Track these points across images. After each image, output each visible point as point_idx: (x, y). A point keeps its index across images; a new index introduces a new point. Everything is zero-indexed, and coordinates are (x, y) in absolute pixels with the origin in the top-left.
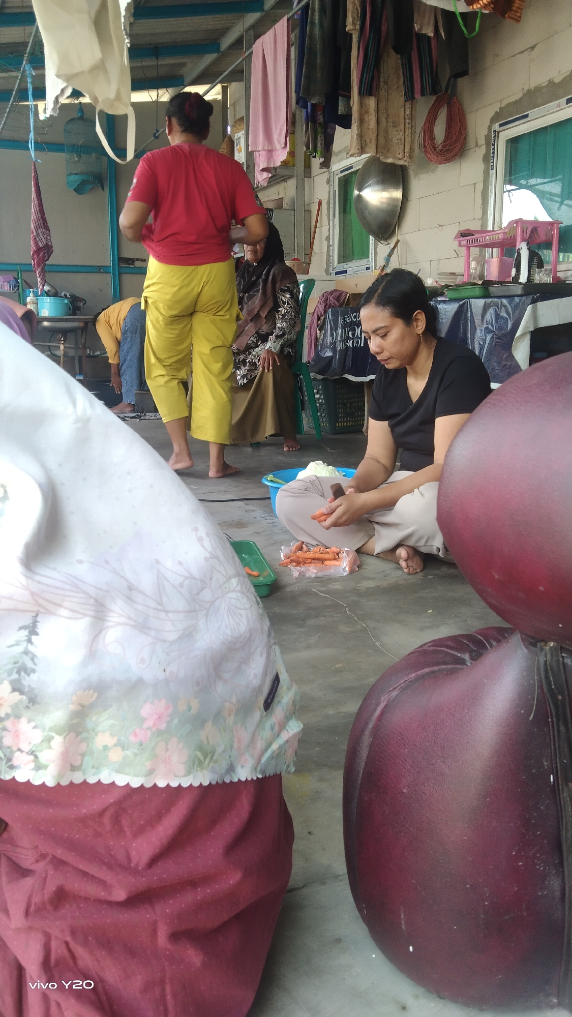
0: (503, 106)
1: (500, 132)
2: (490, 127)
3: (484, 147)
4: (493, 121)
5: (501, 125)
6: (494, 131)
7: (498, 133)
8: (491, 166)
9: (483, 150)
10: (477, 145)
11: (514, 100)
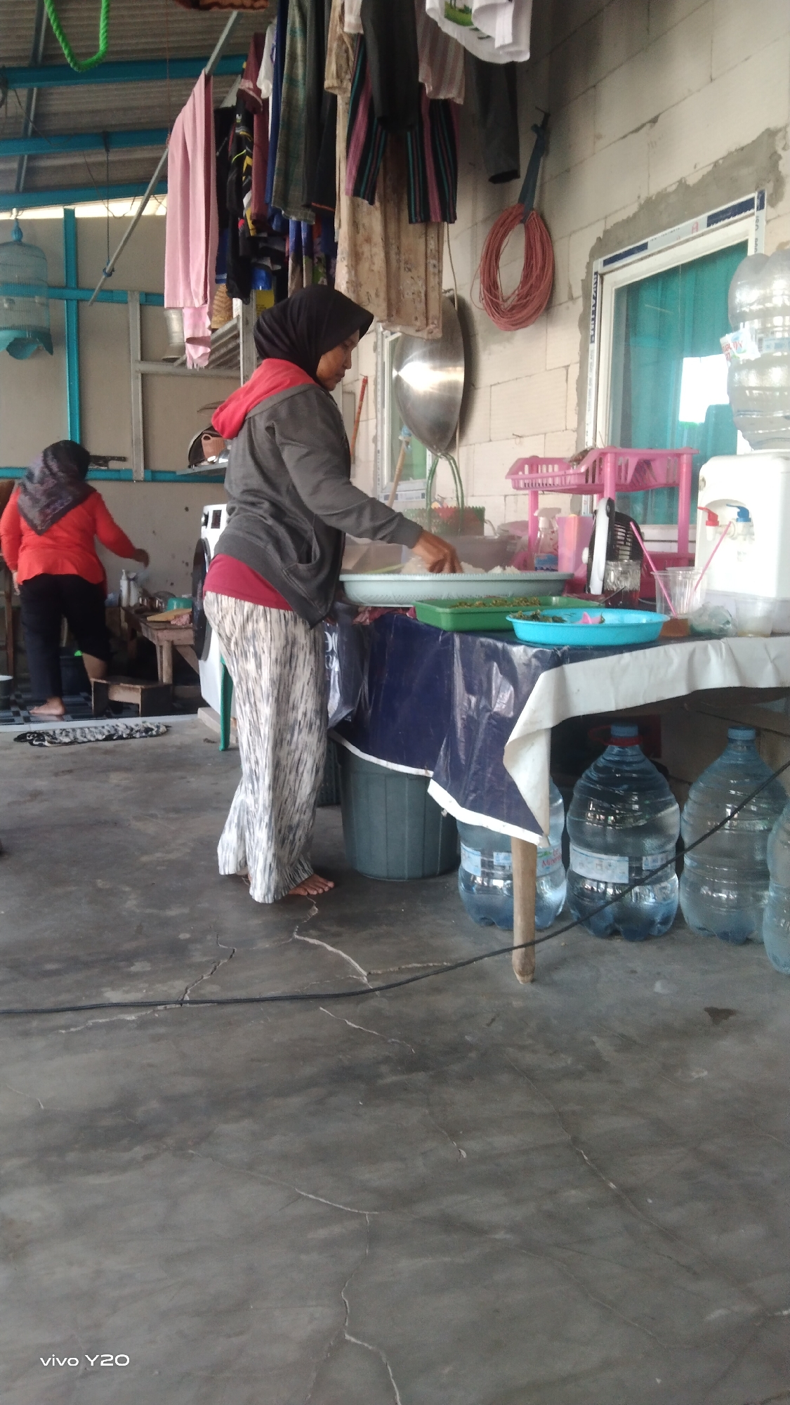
0: (608, 227)
1: (605, 274)
2: (589, 265)
3: (580, 302)
4: (594, 254)
5: (606, 263)
6: (596, 273)
7: (602, 276)
8: (592, 336)
9: (579, 306)
10: (571, 298)
11: (625, 217)
